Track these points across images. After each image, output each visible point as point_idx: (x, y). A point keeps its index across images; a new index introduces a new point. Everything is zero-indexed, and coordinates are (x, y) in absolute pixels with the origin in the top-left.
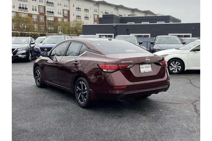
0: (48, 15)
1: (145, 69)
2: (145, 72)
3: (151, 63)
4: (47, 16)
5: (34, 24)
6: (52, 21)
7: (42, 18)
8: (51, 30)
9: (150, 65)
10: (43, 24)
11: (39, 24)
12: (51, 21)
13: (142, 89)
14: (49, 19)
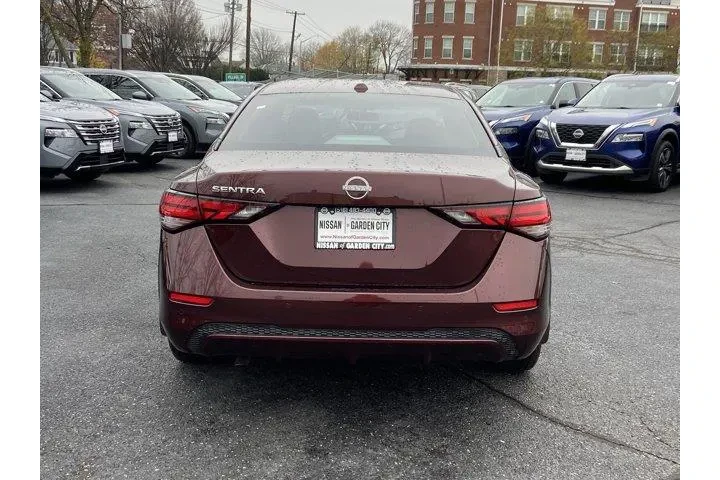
0: (645, 6)
1: (349, 234)
2: (342, 249)
3: (393, 208)
4: (644, 9)
5: (589, 38)
6: (661, 26)
7: (622, 19)
8: (650, 60)
9: (387, 217)
10: (622, 37)
11: (608, 41)
12: (654, 26)
13: (307, 327)
14: (649, 19)
